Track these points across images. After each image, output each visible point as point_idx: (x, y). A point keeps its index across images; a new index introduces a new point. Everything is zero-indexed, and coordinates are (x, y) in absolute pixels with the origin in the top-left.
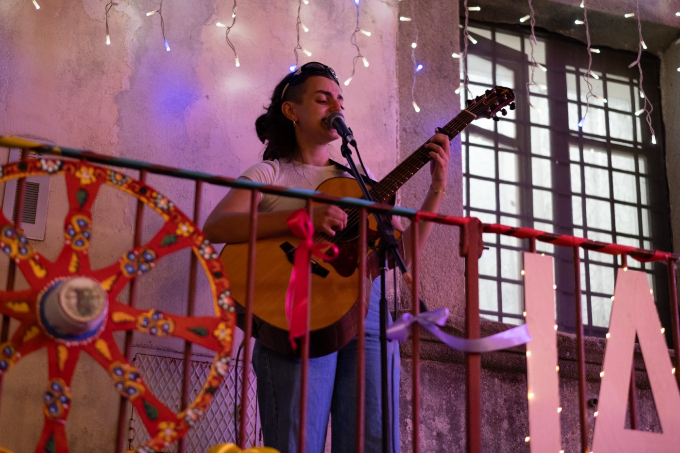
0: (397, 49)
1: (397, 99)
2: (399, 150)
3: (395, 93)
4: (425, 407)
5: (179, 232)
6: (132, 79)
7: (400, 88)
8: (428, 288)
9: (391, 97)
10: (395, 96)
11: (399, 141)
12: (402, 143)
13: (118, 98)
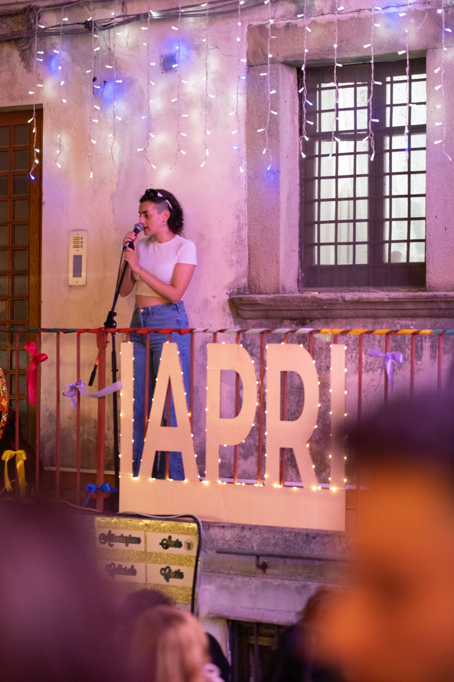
0: (246, 124)
1: (245, 158)
2: (246, 192)
4: (256, 346)
6: (117, 184)
7: (247, 150)
8: (261, 275)
9: (242, 157)
10: (244, 156)
11: (247, 186)
12: (248, 187)
13: (112, 197)
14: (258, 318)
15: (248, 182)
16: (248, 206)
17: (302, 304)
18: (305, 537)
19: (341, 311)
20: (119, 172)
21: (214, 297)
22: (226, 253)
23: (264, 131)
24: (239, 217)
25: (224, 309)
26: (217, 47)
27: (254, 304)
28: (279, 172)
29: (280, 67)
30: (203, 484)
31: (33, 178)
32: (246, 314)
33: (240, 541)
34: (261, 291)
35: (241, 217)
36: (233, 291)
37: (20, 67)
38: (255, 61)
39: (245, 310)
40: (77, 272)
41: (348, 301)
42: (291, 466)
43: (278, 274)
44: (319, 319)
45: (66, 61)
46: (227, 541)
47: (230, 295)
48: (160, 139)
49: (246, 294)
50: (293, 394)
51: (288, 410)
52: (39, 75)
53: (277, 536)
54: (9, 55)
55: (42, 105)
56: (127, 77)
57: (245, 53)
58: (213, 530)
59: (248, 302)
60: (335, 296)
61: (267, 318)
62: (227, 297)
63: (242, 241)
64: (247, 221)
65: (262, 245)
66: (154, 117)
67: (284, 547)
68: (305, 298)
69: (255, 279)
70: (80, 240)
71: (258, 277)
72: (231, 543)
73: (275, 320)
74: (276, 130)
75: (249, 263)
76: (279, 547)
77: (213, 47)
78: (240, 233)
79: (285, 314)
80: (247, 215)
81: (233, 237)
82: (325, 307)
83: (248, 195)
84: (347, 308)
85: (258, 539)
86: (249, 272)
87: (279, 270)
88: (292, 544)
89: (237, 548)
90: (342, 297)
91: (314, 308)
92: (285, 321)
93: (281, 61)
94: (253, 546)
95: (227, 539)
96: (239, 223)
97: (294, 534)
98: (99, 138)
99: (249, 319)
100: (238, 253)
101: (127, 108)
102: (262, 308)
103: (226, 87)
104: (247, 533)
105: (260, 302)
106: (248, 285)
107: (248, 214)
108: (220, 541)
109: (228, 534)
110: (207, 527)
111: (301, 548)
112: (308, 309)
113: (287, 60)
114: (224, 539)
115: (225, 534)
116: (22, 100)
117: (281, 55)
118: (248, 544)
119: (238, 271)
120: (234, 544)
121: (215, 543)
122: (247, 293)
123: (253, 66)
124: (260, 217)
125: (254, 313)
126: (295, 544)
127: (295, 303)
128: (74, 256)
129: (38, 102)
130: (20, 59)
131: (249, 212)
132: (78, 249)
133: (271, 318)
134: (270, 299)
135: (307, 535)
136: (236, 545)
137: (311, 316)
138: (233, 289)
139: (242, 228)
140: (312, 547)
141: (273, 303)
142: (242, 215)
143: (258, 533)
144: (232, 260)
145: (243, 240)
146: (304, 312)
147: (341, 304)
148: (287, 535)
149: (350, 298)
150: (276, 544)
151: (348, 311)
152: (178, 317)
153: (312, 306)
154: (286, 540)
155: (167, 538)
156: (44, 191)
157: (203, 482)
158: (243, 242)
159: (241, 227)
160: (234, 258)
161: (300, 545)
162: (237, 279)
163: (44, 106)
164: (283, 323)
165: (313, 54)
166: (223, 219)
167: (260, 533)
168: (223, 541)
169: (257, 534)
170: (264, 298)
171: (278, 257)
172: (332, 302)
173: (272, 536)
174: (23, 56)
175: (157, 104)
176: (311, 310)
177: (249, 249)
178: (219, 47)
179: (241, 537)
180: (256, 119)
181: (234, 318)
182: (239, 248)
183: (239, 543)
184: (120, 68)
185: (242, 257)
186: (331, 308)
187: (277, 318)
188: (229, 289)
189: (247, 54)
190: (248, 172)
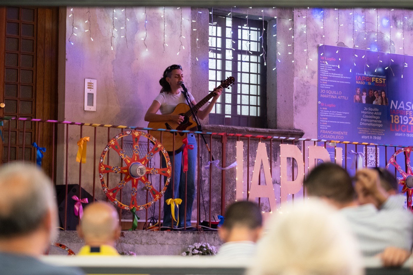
0: (191, 36)
1: (191, 53)
2: (191, 71)
3: (190, 51)
5: (158, 147)
7: (191, 49)
9: (189, 53)
11: (191, 68)
13: (113, 62)
16: (192, 78)
28: (208, 63)
35: (188, 83)
40: (91, 103)
42: (217, 213)
48: (142, 35)
50: (217, 176)
51: (215, 184)
64: (191, 86)
66: (139, 22)
70: (92, 85)
74: (207, 42)
90: (246, 129)
98: (105, 27)
124: (198, 85)
128: (88, 93)
131: (192, 82)
132: (91, 89)
142: (189, 83)
147: (245, 132)
156: (67, 53)
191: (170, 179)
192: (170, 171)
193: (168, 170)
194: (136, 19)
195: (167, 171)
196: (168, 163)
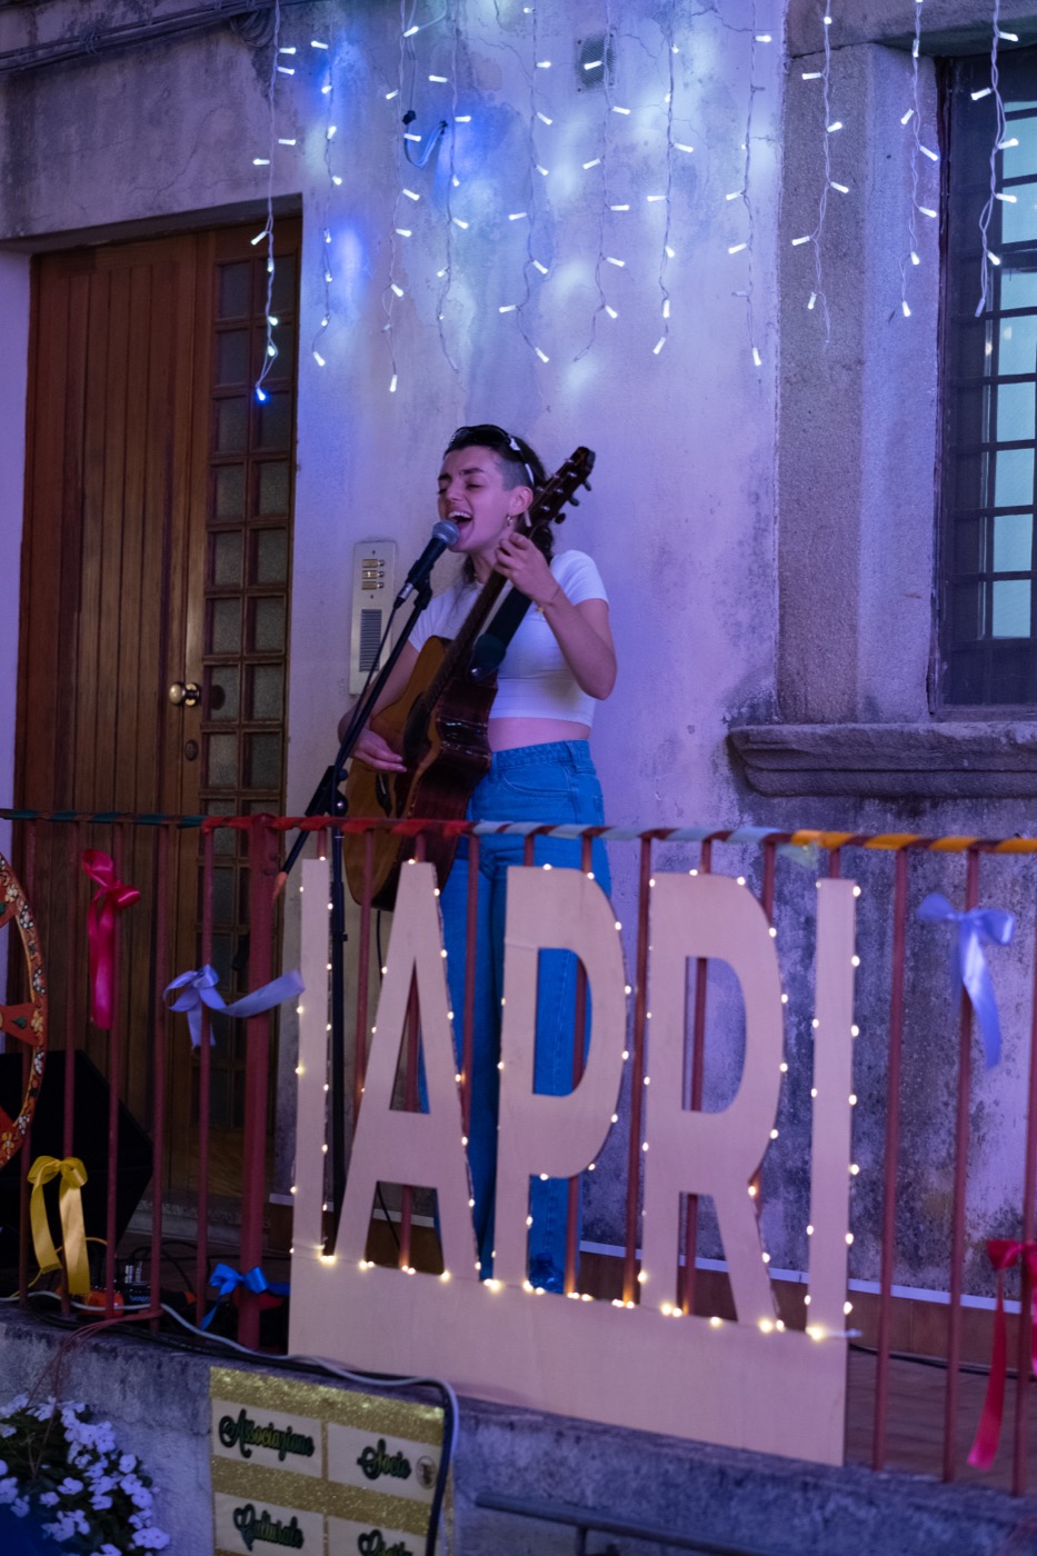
0: (780, 226)
2: (778, 423)
3: (774, 315)
5: (7, 898)
9: (769, 324)
11: (779, 405)
12: (782, 409)
14: (798, 794)
15: (782, 396)
16: (781, 465)
17: (903, 755)
18: (716, 1480)
19: (1009, 775)
20: (473, 377)
21: (691, 729)
22: (723, 602)
23: (810, 243)
24: (758, 497)
25: (715, 766)
26: (712, 8)
27: (781, 751)
28: (860, 362)
29: (870, 53)
30: (486, 1288)
31: (262, 397)
32: (766, 781)
33: (551, 1475)
34: (810, 713)
35: (763, 497)
36: (740, 713)
37: (252, 94)
38: (806, 42)
39: (761, 770)
41: (1023, 745)
43: (853, 666)
44: (954, 798)
45: (357, 73)
46: (519, 1470)
47: (732, 723)
49: (771, 722)
51: (870, 1068)
52: (296, 113)
53: (644, 1470)
54: (230, 65)
55: (299, 196)
56: (495, 108)
57: (783, 20)
58: (486, 1433)
59: (765, 747)
60: (989, 730)
61: (820, 793)
62: (723, 731)
63: (765, 566)
64: (777, 509)
65: (813, 578)
66: (557, 218)
67: (663, 1502)
68: (910, 735)
69: (796, 678)
70: (379, 569)
71: (802, 673)
72: (530, 1477)
73: (841, 799)
74: (856, 239)
75: (782, 632)
76: (649, 1502)
77: (701, 9)
78: (761, 544)
79: (864, 781)
80: (777, 491)
81: (742, 555)
82: (966, 764)
83: (781, 434)
84: (1022, 767)
85: (597, 1472)
86: (781, 658)
87: (856, 653)
88: (681, 1498)
89: (545, 1495)
91: (937, 767)
92: (867, 802)
93: (871, 37)
94: (583, 1493)
95: (522, 1463)
96: (759, 514)
97: (687, 1466)
99: (775, 795)
100: (753, 602)
101: (495, 195)
102: (803, 764)
103: (733, 121)
104: (568, 1451)
105: (794, 746)
106: (779, 696)
107: (781, 489)
108: (503, 1470)
109: (525, 1449)
110: (473, 1422)
111: (705, 1513)
112: (920, 767)
113: (888, 31)
114: (512, 1464)
115: (516, 1449)
116: (257, 185)
117: (872, 19)
118: (572, 1484)
119: (752, 655)
120: (538, 1480)
121: (491, 1473)
122: (776, 718)
123: (801, 56)
124: (811, 497)
125: (786, 779)
126: (689, 1497)
127: (888, 751)
128: (363, 612)
129: (292, 190)
130: (253, 73)
132: (372, 592)
133: (831, 795)
134: (821, 737)
135: (722, 1473)
136: (543, 1484)
137: (933, 789)
138: (739, 708)
139: (765, 530)
140: (733, 1513)
141: (829, 750)
142: (767, 492)
143: (597, 1452)
144: (738, 624)
145: (768, 566)
146: (912, 776)
147: (1007, 754)
148: (671, 1468)
149: (1028, 737)
150: (641, 1494)
151: (1028, 774)
152: (574, 785)
153: (932, 759)
154: (668, 1484)
155: (375, 1446)
156: (301, 434)
157: (488, 1282)
158: (769, 571)
159: (763, 526)
160: (743, 616)
161: (703, 1503)
162: (751, 678)
163: (305, 199)
164: (862, 808)
165: (955, 12)
166: (719, 504)
167: (602, 1454)
168: (510, 1470)
169: (593, 1458)
170: (805, 734)
171: (855, 614)
172: (982, 749)
173: (631, 1468)
174: (261, 66)
175: (563, 178)
176: (930, 771)
177: (782, 590)
178: (717, 6)
179: (554, 1461)
180: (805, 210)
181: (739, 791)
182: (757, 587)
183: (549, 1480)
184: (480, 83)
185: (765, 613)
186: (981, 766)
187: (847, 794)
188: (730, 708)
189: (787, 22)
190: (783, 367)
191: (42, 1059)
192: (41, 1020)
193: (36, 1014)
194: (548, 202)
195: (32, 1017)
196: (34, 979)
